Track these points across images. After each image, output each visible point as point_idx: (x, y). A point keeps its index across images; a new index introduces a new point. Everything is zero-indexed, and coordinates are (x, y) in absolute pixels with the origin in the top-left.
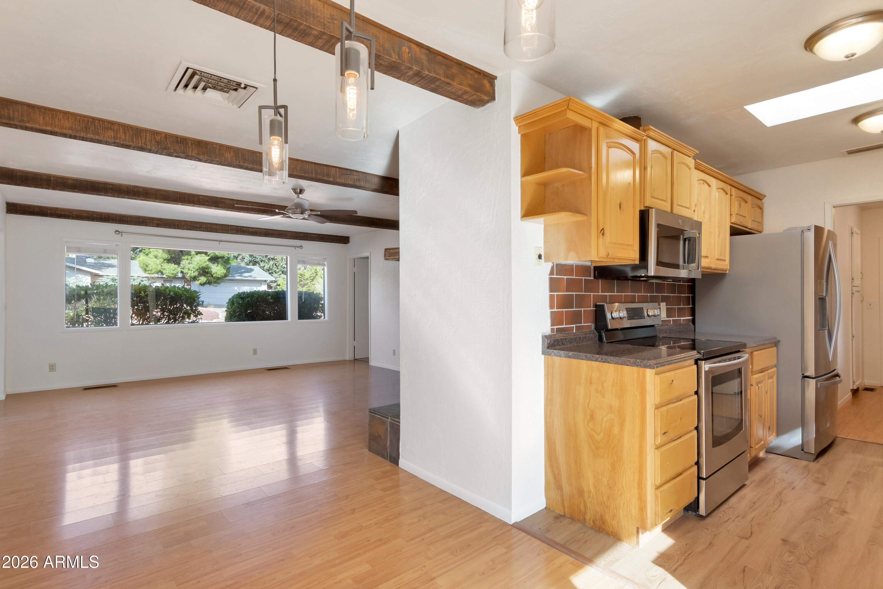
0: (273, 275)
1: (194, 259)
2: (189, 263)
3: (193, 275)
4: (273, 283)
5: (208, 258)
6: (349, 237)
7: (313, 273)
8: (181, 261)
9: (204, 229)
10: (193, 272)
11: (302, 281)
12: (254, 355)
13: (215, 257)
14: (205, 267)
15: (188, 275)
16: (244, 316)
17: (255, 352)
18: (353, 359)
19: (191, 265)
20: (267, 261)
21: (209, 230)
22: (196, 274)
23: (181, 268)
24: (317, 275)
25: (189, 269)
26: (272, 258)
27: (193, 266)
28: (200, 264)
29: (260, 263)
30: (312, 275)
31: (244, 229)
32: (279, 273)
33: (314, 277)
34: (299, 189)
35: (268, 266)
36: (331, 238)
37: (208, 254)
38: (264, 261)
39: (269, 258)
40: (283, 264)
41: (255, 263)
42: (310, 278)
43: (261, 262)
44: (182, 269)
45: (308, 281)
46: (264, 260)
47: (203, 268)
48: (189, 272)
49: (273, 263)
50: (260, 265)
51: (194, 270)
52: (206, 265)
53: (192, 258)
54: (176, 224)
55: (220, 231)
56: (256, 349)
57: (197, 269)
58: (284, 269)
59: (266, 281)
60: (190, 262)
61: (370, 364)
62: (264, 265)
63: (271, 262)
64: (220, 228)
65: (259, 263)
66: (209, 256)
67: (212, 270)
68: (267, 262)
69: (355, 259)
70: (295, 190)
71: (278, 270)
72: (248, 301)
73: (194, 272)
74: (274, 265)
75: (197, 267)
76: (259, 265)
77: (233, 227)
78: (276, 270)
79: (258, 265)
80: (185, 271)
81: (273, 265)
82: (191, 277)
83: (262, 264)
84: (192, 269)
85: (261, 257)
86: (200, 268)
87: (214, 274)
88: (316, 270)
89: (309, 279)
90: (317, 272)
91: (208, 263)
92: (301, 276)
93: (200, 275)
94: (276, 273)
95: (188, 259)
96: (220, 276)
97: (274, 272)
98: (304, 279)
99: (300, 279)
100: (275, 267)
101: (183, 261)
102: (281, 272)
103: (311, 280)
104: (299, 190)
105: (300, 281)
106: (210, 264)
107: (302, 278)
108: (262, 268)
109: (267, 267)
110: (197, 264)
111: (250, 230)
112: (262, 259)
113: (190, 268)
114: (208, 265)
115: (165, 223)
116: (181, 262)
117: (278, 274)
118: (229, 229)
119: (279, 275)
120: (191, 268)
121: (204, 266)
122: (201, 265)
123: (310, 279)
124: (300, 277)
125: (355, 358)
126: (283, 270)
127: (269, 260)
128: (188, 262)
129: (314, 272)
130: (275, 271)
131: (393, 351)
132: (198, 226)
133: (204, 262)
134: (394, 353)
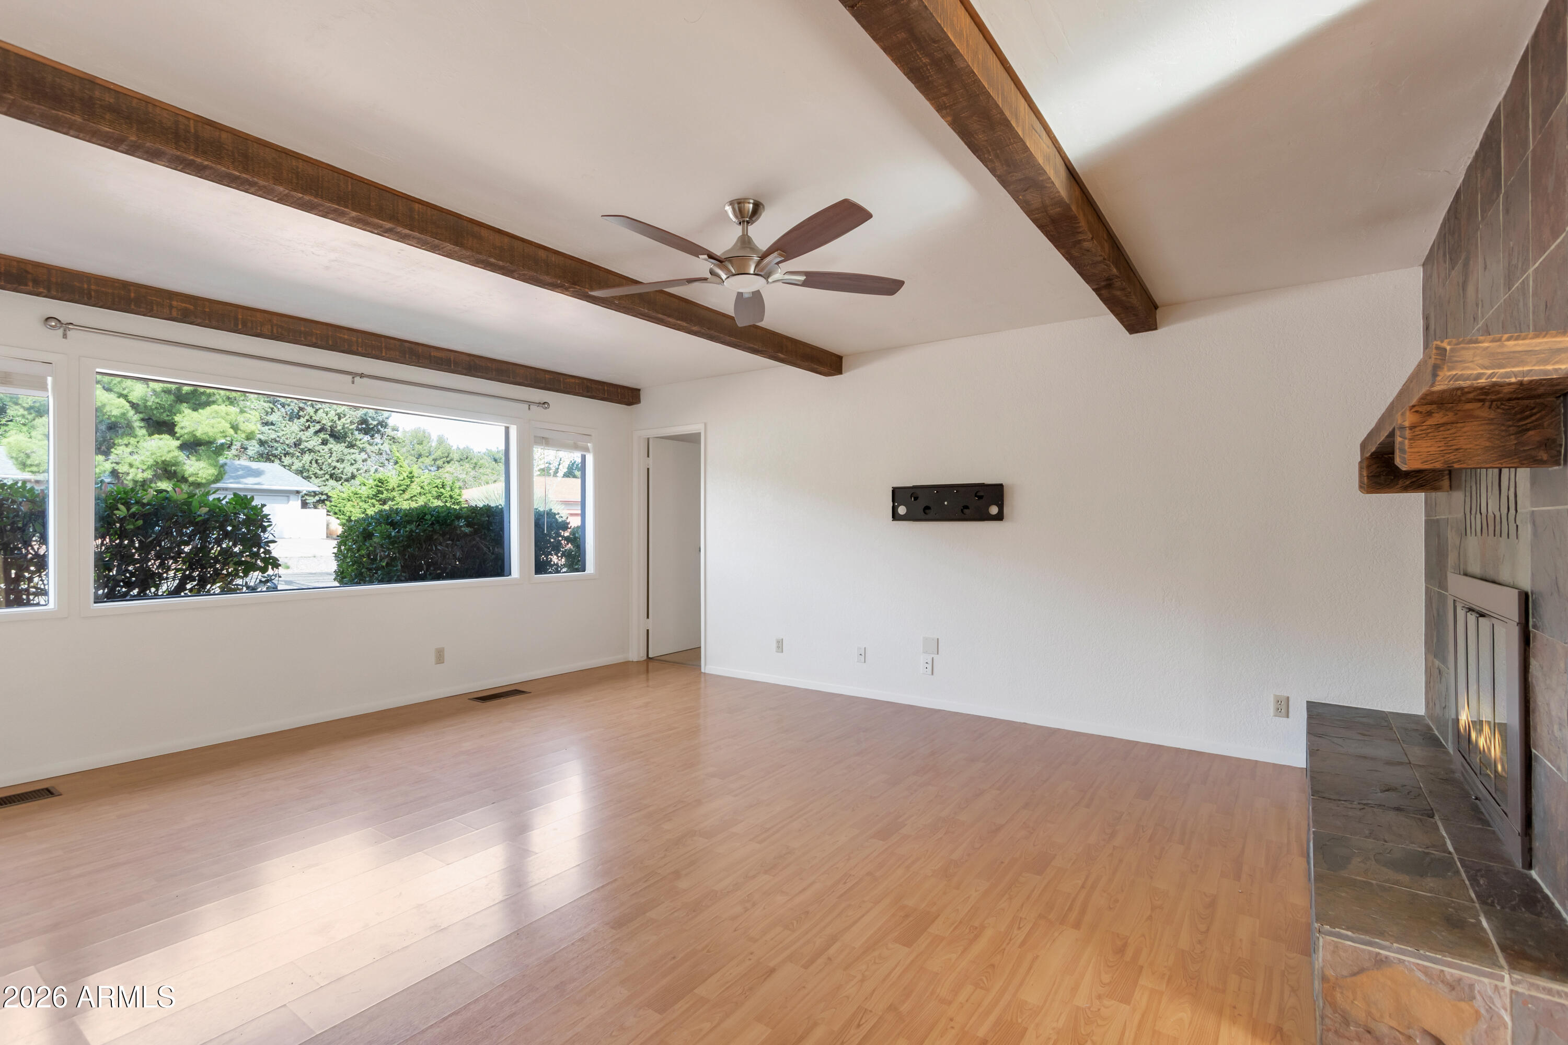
0: (311, 480)
1: (145, 444)
2: (131, 453)
3: (140, 476)
4: (310, 496)
5: (178, 443)
6: (639, 390)
7: (404, 479)
8: (112, 448)
9: (316, 338)
10: (140, 471)
11: (382, 493)
12: (437, 664)
13: (191, 443)
14: (171, 462)
15: (130, 477)
16: (399, 567)
17: (440, 656)
18: (645, 658)
19: (135, 457)
20: (299, 454)
21: (330, 342)
22: (148, 475)
23: (112, 463)
24: (412, 482)
25: (131, 466)
26: (309, 450)
27: (143, 458)
28: (158, 455)
29: (283, 457)
30: (402, 482)
31: (420, 349)
32: (324, 479)
33: (407, 486)
34: (752, 201)
35: (301, 465)
36: (606, 388)
37: (178, 435)
38: (293, 455)
39: (302, 450)
40: (333, 461)
41: (268, 457)
42: (398, 487)
43: (285, 457)
44: (114, 465)
45: (394, 493)
46: (292, 452)
47: (166, 463)
48: (132, 471)
49: (310, 458)
50: (283, 462)
51: (145, 467)
52: (173, 457)
53: (138, 442)
54: (240, 317)
55: (360, 349)
56: (443, 648)
57: (152, 466)
58: (333, 469)
59: (298, 492)
60: (135, 451)
61: (703, 670)
62: (290, 461)
63: (307, 457)
64: (360, 340)
65: (280, 459)
66: (178, 439)
67: (186, 467)
68: (298, 456)
69: (648, 439)
70: (739, 203)
71: (322, 472)
72: (411, 531)
73: (143, 471)
74: (313, 462)
75: (151, 462)
76: (280, 461)
77: (392, 341)
78: (318, 472)
79: (277, 462)
80: (122, 469)
81: (311, 463)
82: (135, 482)
83: (287, 461)
84: (140, 466)
85: (285, 447)
86: (157, 463)
87: (190, 477)
88: (411, 473)
89: (397, 489)
90: (413, 476)
91: (177, 453)
92: (380, 484)
93: (157, 477)
94: (316, 478)
95: (129, 443)
96: (204, 481)
97: (313, 476)
98: (387, 490)
99: (379, 488)
100: (315, 465)
101: (118, 448)
102: (327, 477)
103: (401, 492)
104: (751, 206)
105: (379, 494)
106: (182, 456)
107: (382, 487)
108: (287, 467)
109: (297, 465)
110: (152, 454)
111: (432, 354)
112: (287, 449)
113: (134, 463)
114: (176, 457)
115: (207, 310)
116: (113, 450)
117: (321, 479)
118: (383, 345)
119: (324, 481)
120: (137, 463)
121: (168, 459)
122: (161, 456)
123: (399, 489)
124: (378, 486)
125: (650, 656)
126: (333, 472)
127: (303, 452)
128: (129, 450)
129: (407, 476)
130: (316, 473)
131: (778, 642)
132: (303, 329)
133: (170, 451)
134: (778, 647)
